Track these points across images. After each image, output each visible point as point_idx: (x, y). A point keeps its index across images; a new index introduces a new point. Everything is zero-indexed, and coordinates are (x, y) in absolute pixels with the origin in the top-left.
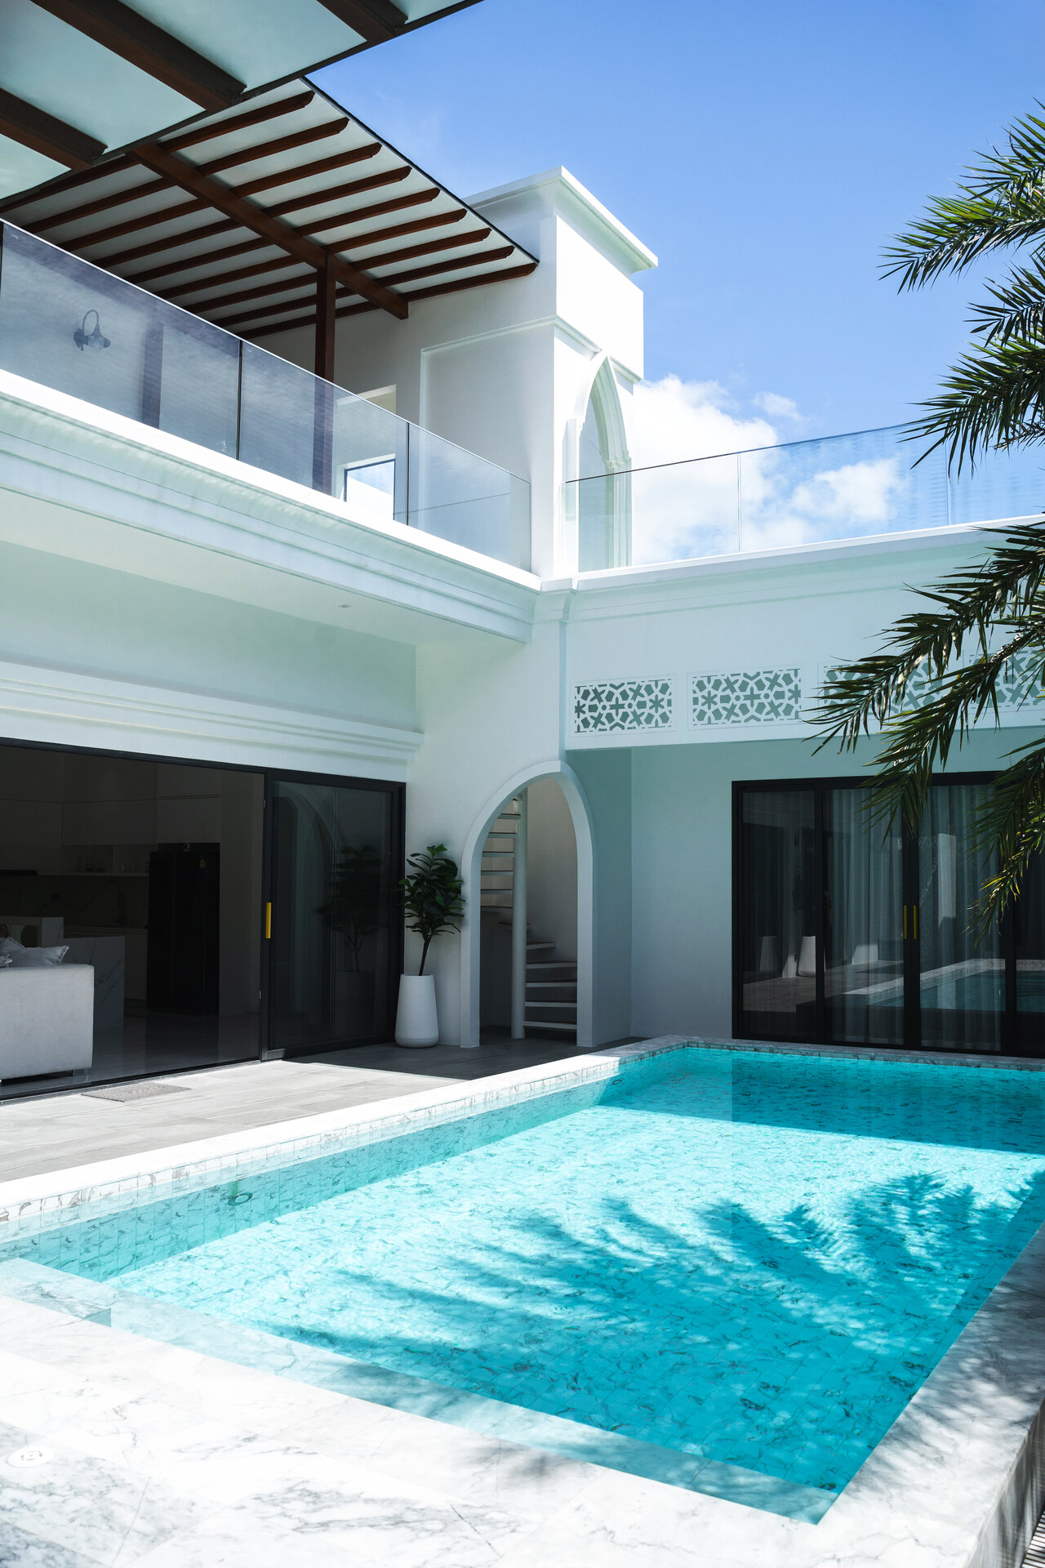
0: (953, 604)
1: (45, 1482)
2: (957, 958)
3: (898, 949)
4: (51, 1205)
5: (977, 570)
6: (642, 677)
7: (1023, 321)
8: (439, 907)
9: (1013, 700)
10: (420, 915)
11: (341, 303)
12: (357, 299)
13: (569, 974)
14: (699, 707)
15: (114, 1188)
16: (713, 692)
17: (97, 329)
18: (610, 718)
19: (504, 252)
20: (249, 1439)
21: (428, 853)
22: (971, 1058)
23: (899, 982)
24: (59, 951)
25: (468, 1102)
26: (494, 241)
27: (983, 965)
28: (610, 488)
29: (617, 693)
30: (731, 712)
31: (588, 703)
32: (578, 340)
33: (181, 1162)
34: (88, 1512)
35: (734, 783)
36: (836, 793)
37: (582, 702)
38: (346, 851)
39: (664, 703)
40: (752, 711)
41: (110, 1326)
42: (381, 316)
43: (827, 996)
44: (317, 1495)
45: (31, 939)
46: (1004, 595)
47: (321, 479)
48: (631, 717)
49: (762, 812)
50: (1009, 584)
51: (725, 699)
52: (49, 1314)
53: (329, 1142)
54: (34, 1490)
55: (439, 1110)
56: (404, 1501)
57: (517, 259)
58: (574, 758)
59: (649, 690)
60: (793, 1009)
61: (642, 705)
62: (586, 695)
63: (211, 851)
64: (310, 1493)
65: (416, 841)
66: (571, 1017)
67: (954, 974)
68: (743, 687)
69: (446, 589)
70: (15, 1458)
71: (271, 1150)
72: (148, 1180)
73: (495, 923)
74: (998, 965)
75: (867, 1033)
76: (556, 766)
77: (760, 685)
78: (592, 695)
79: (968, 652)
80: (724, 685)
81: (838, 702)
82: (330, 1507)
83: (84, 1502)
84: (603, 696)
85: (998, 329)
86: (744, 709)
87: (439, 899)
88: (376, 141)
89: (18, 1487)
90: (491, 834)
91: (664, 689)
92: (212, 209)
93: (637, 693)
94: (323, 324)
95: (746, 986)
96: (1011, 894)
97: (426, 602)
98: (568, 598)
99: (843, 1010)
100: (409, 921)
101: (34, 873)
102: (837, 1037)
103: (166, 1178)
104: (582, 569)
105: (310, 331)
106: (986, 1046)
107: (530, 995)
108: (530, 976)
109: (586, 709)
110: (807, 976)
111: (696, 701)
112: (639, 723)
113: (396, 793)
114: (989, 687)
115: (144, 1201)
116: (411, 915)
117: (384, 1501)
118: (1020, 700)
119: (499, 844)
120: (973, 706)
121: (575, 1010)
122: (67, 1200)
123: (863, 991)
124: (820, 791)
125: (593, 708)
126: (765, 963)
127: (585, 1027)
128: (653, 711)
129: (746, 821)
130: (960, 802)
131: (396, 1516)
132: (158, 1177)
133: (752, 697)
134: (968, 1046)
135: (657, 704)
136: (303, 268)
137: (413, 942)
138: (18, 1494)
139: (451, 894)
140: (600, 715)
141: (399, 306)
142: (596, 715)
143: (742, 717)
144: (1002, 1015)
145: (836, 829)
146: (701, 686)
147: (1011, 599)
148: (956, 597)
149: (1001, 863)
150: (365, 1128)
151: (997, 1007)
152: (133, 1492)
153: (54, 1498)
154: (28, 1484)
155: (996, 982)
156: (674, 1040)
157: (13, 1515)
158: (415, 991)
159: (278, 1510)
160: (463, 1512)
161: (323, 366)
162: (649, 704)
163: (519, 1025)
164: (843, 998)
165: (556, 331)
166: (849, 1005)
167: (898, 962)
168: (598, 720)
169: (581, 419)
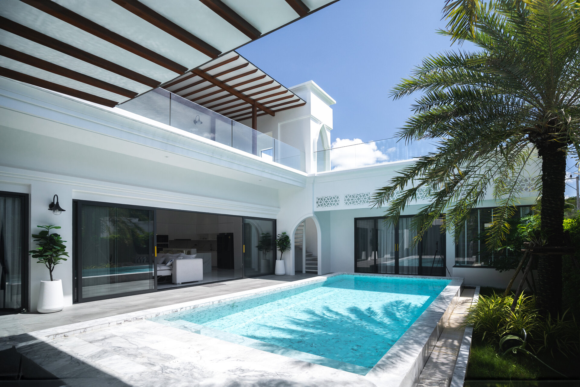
0: (405, 174)
1: (178, 367)
2: (408, 255)
3: (394, 254)
4: (188, 308)
5: (411, 167)
6: (332, 196)
7: (424, 108)
8: (285, 246)
9: (422, 198)
10: (280, 247)
11: (258, 113)
12: (262, 112)
13: (316, 260)
14: (346, 202)
15: (203, 305)
16: (349, 198)
17: (199, 119)
18: (325, 204)
19: (298, 100)
20: (228, 358)
21: (282, 234)
22: (410, 276)
23: (394, 261)
24: (194, 256)
25: (290, 286)
26: (295, 98)
27: (414, 257)
28: (325, 154)
29: (326, 199)
30: (354, 202)
31: (319, 201)
32: (316, 120)
33: (220, 299)
34: (187, 374)
35: (355, 218)
36: (379, 220)
37: (318, 201)
38: (263, 234)
39: (338, 201)
40: (359, 202)
41: (200, 334)
42: (268, 116)
43: (377, 263)
44: (243, 370)
45: (189, 253)
46: (418, 172)
47: (254, 152)
48: (330, 204)
49: (361, 225)
50: (419, 169)
51: (352, 200)
52: (185, 331)
53: (256, 295)
54: (175, 369)
55: (283, 288)
56: (264, 371)
57: (301, 102)
58: (316, 213)
59: (334, 198)
60: (369, 267)
61: (332, 201)
62: (319, 199)
63: (232, 235)
64: (242, 370)
65: (279, 231)
66: (316, 269)
67: (407, 259)
68: (357, 197)
69: (284, 176)
70: (171, 362)
71: (242, 297)
72: (212, 303)
73: (298, 249)
74: (417, 257)
75: (386, 271)
76: (312, 215)
77: (361, 196)
78: (320, 199)
79: (409, 186)
80: (352, 196)
81: (378, 197)
82: (246, 372)
83: (187, 372)
84: (323, 200)
85: (417, 110)
86: (357, 202)
87: (285, 244)
88: (265, 74)
89: (171, 368)
90: (297, 230)
91: (338, 197)
92: (234, 96)
93: (331, 199)
94: (254, 118)
95: (358, 262)
96: (419, 240)
97: (280, 179)
98: (314, 178)
99: (380, 267)
100: (278, 249)
101: (190, 240)
102: (379, 272)
103: (217, 302)
104: (318, 172)
105: (251, 120)
106: (414, 273)
107: (307, 264)
108: (307, 260)
109: (319, 202)
110: (373, 260)
111: (345, 200)
112: (332, 205)
113: (274, 222)
114: (414, 194)
115: (211, 307)
116: (278, 247)
117: (259, 371)
118: (423, 198)
119: (299, 232)
120: (410, 198)
121: (317, 267)
122: (192, 307)
123: (385, 263)
124: (375, 219)
125: (321, 202)
126: (363, 257)
127: (319, 271)
128: (335, 203)
129: (358, 227)
130: (409, 221)
131: (262, 375)
132: (214, 302)
133: (359, 199)
134: (410, 274)
135: (336, 201)
136: (249, 105)
137: (279, 253)
138: (171, 370)
139: (288, 243)
140: (322, 204)
141: (273, 113)
142: (321, 204)
143: (356, 204)
144: (418, 267)
145: (379, 228)
146: (346, 197)
147: (419, 173)
148: (406, 173)
149: (418, 233)
150: (265, 292)
151: (417, 265)
152: (199, 369)
153: (179, 371)
154: (174, 368)
155: (417, 260)
156: (340, 273)
157: (169, 374)
158: (279, 264)
159: (234, 373)
160: (278, 373)
161: (254, 126)
162: (334, 201)
163: (304, 271)
164: (380, 264)
165: (311, 118)
166: (382, 265)
167: (394, 257)
168: (322, 205)
169: (317, 138)
